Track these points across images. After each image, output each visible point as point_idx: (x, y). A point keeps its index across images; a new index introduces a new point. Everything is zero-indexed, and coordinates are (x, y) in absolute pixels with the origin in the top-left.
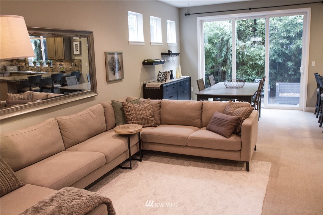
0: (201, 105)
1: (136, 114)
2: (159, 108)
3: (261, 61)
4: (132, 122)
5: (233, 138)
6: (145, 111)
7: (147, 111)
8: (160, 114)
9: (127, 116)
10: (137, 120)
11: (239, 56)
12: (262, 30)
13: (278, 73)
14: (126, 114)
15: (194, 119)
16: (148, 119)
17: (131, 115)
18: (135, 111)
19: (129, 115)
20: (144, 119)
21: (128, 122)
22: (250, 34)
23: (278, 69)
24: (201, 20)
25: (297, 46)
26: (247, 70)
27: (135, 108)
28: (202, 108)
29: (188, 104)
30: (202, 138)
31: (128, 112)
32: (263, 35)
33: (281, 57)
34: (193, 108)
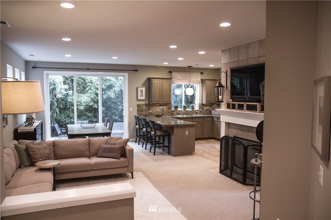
0: (88, 141)
1: (40, 153)
2: (53, 147)
3: (82, 107)
4: (38, 160)
5: (122, 159)
6: (46, 150)
7: (47, 150)
8: (54, 152)
9: (32, 155)
10: (42, 158)
11: (62, 102)
12: (79, 82)
13: (94, 116)
14: (32, 154)
15: (84, 152)
16: (48, 156)
17: (36, 154)
18: (39, 150)
19: (34, 154)
20: (46, 156)
21: (34, 160)
22: (70, 84)
23: (94, 112)
24: (47, 74)
25: (108, 95)
26: (70, 114)
27: (38, 148)
28: (89, 143)
29: (79, 141)
30: (103, 162)
31: (33, 152)
32: (80, 86)
33: (96, 103)
34: (83, 144)
